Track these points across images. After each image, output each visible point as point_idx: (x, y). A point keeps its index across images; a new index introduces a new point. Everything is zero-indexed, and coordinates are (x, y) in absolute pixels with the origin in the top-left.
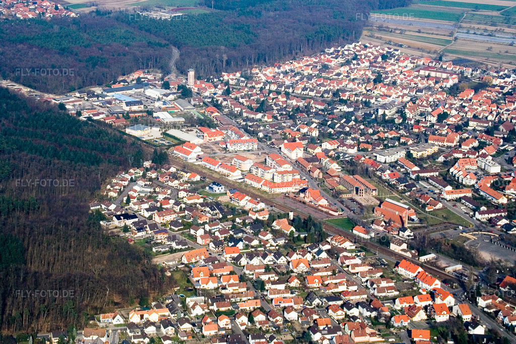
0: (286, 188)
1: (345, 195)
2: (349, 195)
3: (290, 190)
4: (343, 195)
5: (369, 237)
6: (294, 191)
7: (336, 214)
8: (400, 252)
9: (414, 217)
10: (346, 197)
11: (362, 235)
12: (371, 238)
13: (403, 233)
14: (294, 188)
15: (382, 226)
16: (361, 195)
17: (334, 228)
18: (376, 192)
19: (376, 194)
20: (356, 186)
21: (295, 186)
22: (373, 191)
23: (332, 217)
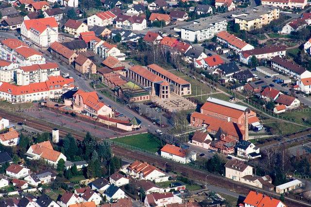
0: (40, 93)
1: (139, 97)
2: (146, 96)
3: (47, 95)
4: (136, 98)
5: (189, 161)
6: (52, 96)
7: (129, 128)
8: (243, 181)
9: (256, 124)
10: (140, 100)
11: (177, 159)
12: (193, 162)
13: (243, 150)
14: (53, 91)
15: (207, 142)
16: (165, 96)
17: (129, 152)
18: (188, 89)
19: (189, 93)
20: (156, 82)
21: (54, 89)
22: (184, 88)
23: (122, 134)
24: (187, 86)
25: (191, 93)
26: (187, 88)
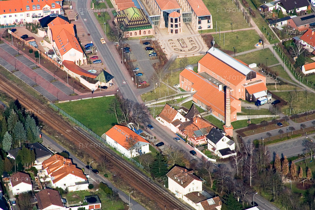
4: (133, 32)
5: (135, 154)
6: (30, 20)
7: (92, 87)
8: (186, 200)
9: (260, 95)
10: (138, 35)
11: (121, 149)
13: (213, 144)
14: (31, 13)
16: (174, 32)
17: (69, 128)
18: (208, 22)
19: (210, 27)
20: (165, 10)
21: (31, 10)
22: (202, 21)
23: (81, 94)
24: (208, 18)
25: (212, 28)
26: (206, 21)
